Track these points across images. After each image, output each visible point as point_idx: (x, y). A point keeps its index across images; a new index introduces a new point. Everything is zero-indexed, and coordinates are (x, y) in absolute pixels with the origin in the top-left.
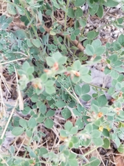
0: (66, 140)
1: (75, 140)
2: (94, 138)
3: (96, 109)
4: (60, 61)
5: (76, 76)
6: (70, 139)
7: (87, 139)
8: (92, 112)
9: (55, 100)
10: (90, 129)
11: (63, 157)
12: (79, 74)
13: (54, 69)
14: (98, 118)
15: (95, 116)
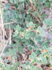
0: (31, 60)
1: (35, 60)
2: (43, 60)
3: (45, 48)
4: (32, 25)
5: (38, 33)
6: (33, 59)
7: (40, 60)
8: (43, 49)
9: (26, 42)
10: (42, 56)
11: (29, 67)
12: (40, 32)
13: (29, 29)
14: (45, 52)
15: (44, 51)
